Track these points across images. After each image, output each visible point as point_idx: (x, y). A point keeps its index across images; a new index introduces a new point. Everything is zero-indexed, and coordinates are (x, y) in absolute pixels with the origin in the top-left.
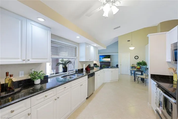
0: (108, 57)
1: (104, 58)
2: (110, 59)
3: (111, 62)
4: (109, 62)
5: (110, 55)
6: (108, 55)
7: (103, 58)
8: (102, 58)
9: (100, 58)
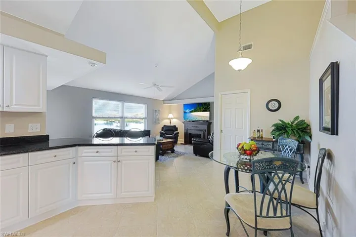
0: (206, 107)
1: (195, 111)
3: (211, 121)
5: (209, 104)
6: (205, 104)
7: (192, 111)
8: (190, 112)
9: (184, 112)
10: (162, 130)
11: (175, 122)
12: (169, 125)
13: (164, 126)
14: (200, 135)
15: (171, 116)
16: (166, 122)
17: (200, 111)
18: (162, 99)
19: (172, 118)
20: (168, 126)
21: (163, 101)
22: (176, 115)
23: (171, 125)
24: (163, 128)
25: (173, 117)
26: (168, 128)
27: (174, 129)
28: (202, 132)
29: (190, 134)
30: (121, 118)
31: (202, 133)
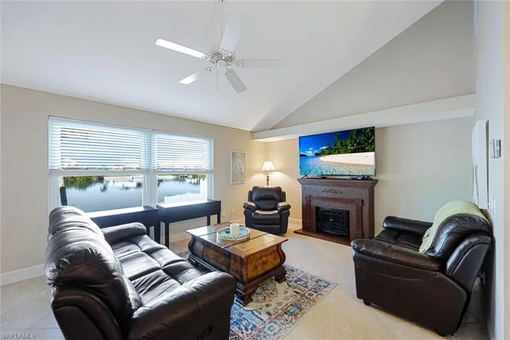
0: (362, 139)
1: (330, 152)
2: (372, 154)
3: (379, 177)
4: (366, 178)
5: (372, 130)
6: (359, 132)
7: (322, 153)
8: (317, 155)
9: (301, 156)
10: (250, 199)
11: (278, 179)
12: (266, 186)
13: (255, 188)
14: (348, 212)
15: (268, 165)
16: (259, 180)
17: (346, 152)
18: (250, 130)
19: (271, 171)
20: (263, 190)
21: (251, 132)
22: (279, 164)
23: (270, 186)
24: (251, 193)
25: (273, 168)
26: (263, 195)
27: (276, 196)
28: (354, 207)
29: (317, 208)
30: (147, 171)
31: (352, 209)
